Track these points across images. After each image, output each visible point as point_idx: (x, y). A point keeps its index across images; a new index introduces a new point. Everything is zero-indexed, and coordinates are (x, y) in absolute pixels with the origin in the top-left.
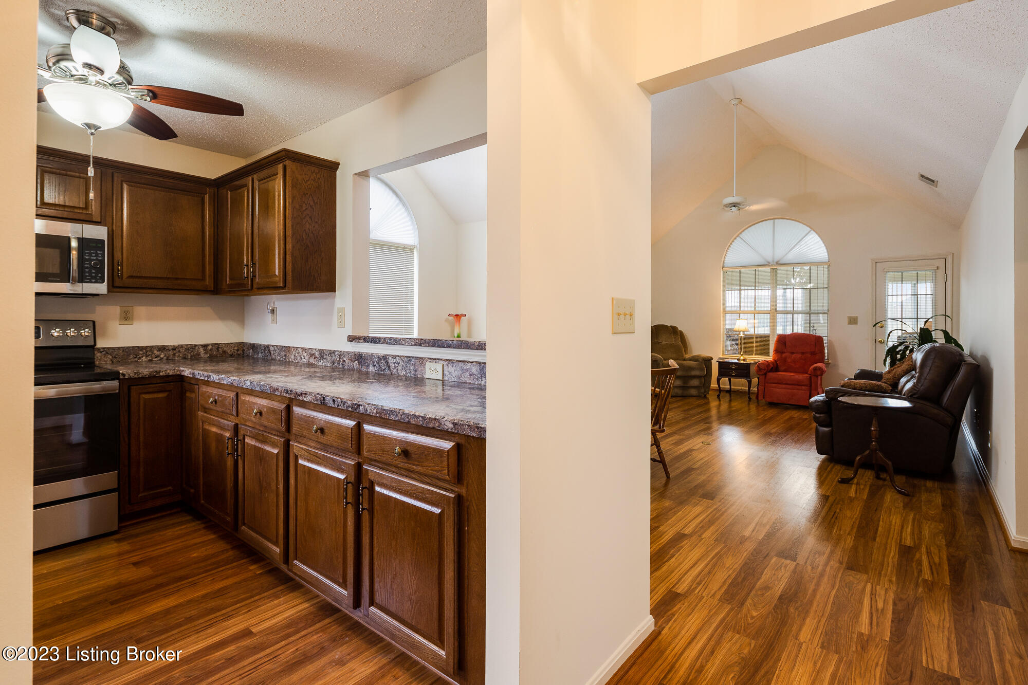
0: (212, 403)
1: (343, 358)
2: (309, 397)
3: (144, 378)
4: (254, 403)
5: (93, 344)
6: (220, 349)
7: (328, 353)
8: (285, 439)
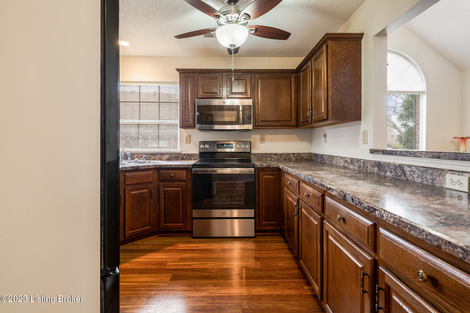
0: (289, 184)
1: (366, 165)
2: (335, 192)
3: (264, 168)
4: (306, 189)
5: (250, 151)
6: (300, 156)
7: (356, 161)
8: (321, 217)
